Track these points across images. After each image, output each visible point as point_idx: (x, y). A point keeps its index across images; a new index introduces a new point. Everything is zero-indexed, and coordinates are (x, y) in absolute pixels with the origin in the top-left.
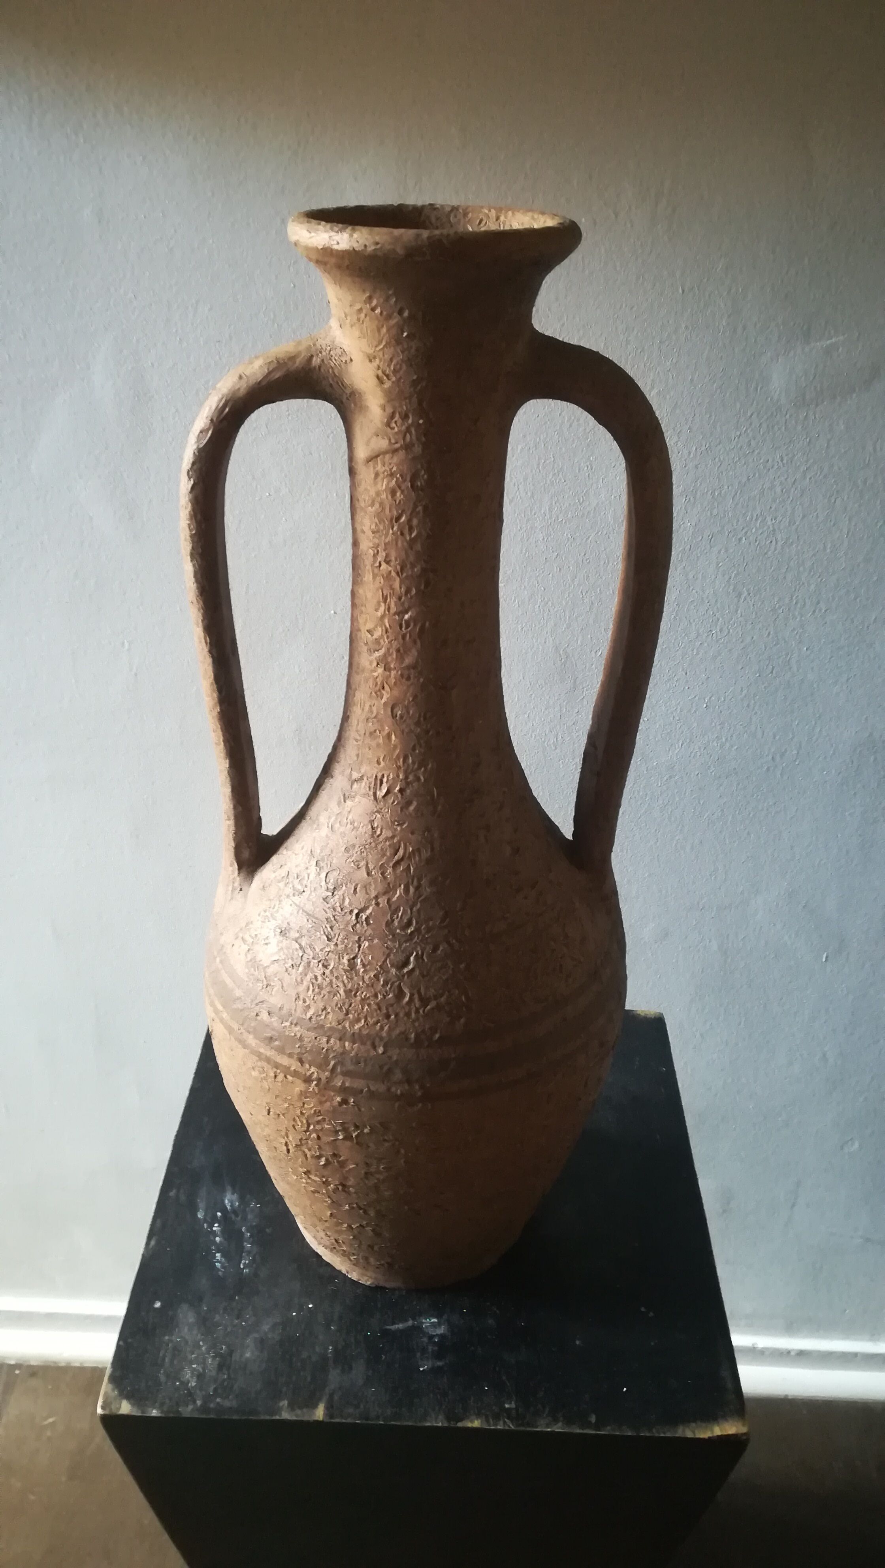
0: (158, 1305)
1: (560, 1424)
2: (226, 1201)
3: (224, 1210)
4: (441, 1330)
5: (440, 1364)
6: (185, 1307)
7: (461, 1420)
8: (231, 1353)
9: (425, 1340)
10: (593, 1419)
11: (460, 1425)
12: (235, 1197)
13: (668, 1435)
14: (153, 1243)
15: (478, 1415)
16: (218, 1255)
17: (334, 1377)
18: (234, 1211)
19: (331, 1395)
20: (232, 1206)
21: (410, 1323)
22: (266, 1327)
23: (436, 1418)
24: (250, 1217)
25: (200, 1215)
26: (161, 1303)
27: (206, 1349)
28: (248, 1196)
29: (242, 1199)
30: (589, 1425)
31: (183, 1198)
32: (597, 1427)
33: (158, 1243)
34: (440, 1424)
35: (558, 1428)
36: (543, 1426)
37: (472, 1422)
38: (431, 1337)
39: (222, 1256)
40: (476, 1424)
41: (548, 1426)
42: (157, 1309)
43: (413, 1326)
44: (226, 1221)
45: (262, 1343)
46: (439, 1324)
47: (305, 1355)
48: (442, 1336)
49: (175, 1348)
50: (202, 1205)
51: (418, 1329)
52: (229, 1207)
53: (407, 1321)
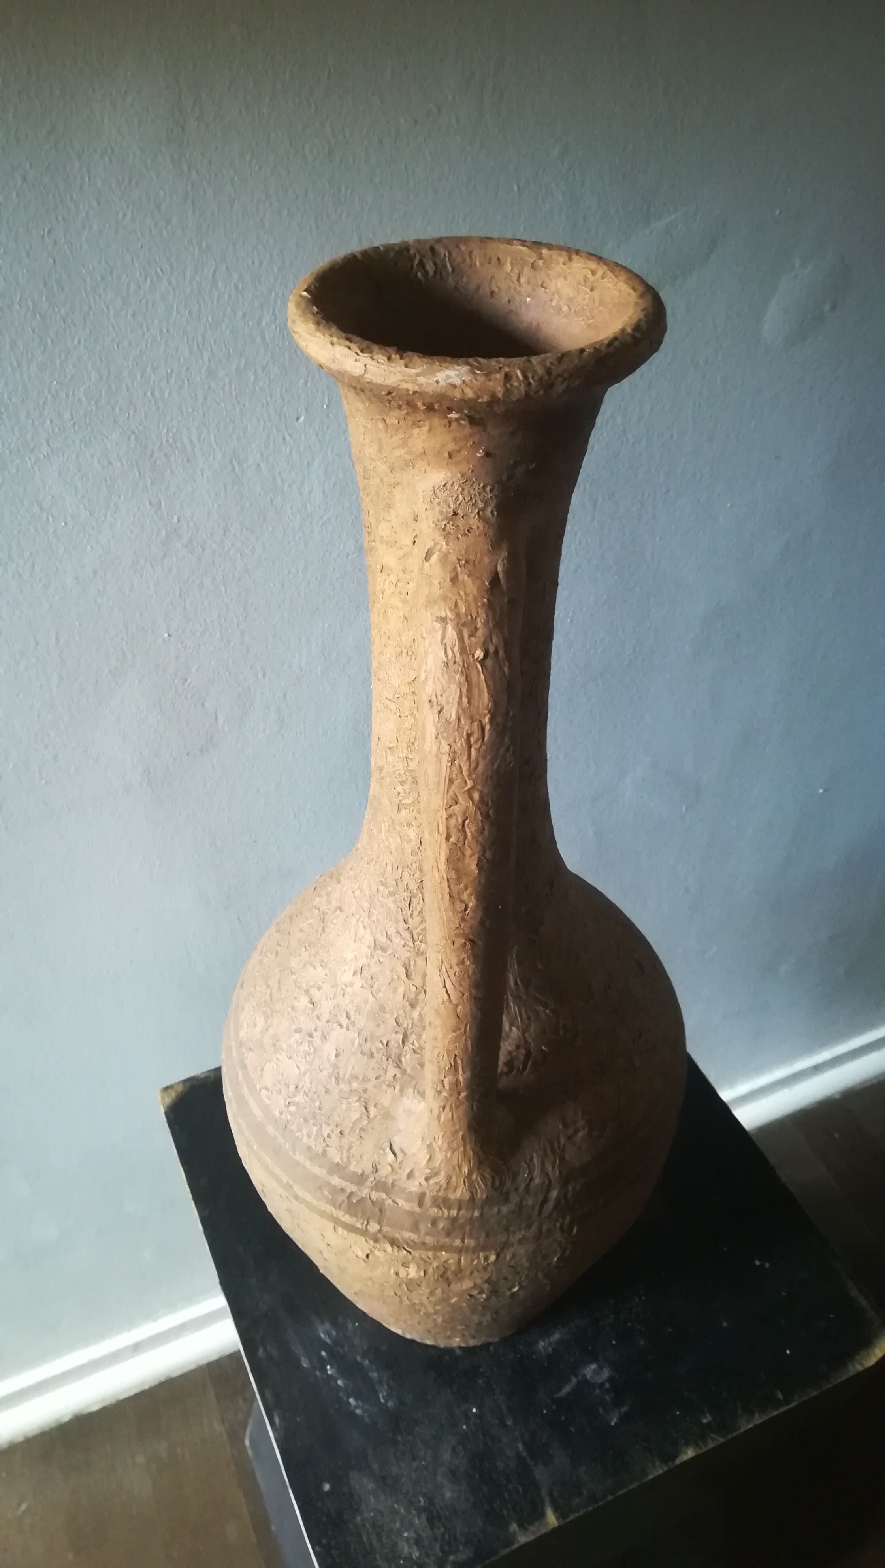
0: (327, 1487)
1: (757, 1415)
2: (322, 1335)
3: (324, 1346)
4: (606, 1374)
5: (625, 1409)
6: (354, 1475)
7: (675, 1457)
8: (431, 1501)
9: (598, 1391)
10: (780, 1396)
11: (678, 1462)
12: (327, 1325)
13: (845, 1377)
14: (277, 1420)
15: (687, 1444)
16: (352, 1400)
17: (540, 1474)
18: (337, 1342)
19: (550, 1494)
20: (329, 1336)
21: (574, 1380)
22: (447, 1456)
23: (654, 1467)
24: (356, 1341)
25: (305, 1364)
26: (330, 1484)
27: (405, 1510)
28: (340, 1319)
29: (334, 1323)
30: (778, 1404)
31: (275, 1353)
32: (787, 1401)
33: (283, 1418)
34: (661, 1471)
35: (758, 1420)
36: (746, 1425)
37: (686, 1453)
38: (602, 1385)
39: (356, 1399)
40: (690, 1453)
41: (748, 1422)
42: (327, 1492)
43: (579, 1382)
44: (335, 1358)
45: (453, 1474)
46: (601, 1368)
47: (500, 1465)
48: (610, 1380)
49: (374, 1526)
50: (298, 1350)
51: (584, 1383)
52: (328, 1341)
53: (570, 1380)
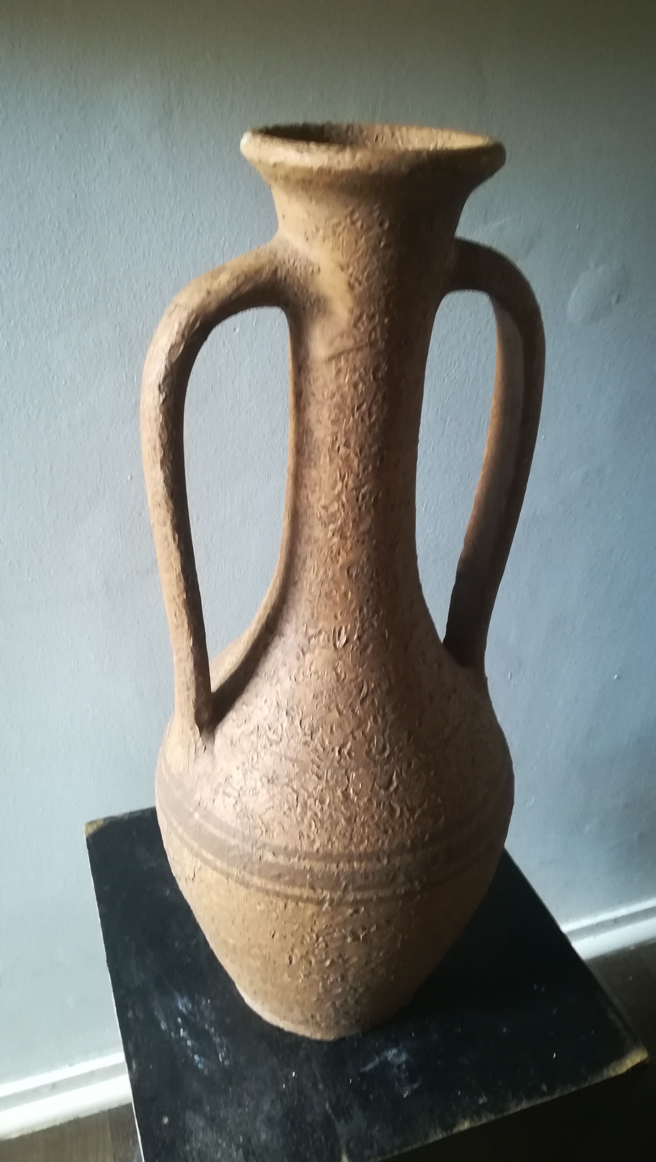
0: (166, 1120)
1: (525, 1101)
2: (180, 1007)
3: (181, 1014)
4: (404, 1057)
5: (416, 1086)
6: (189, 1115)
7: (454, 1126)
8: (248, 1140)
9: (395, 1070)
10: (545, 1088)
11: (456, 1130)
12: (186, 1000)
13: (599, 1079)
14: (134, 1066)
15: (465, 1118)
16: (196, 1057)
17: (341, 1128)
18: (191, 1013)
19: (348, 1145)
20: (186, 1008)
21: (377, 1060)
22: (266, 1107)
23: (436, 1132)
24: (207, 1013)
25: (163, 1026)
26: (168, 1118)
27: (226, 1144)
28: (197, 996)
29: (192, 999)
30: (543, 1095)
31: (141, 1016)
32: (550, 1092)
33: (139, 1065)
34: (440, 1136)
35: (525, 1105)
36: (514, 1108)
37: (463, 1124)
38: (399, 1066)
39: (200, 1056)
40: (466, 1125)
41: (517, 1106)
42: (166, 1126)
43: (380, 1062)
44: (188, 1024)
45: (270, 1121)
46: (400, 1053)
47: (309, 1119)
48: (406, 1062)
49: (199, 1154)
50: (160, 1016)
51: (385, 1064)
52: (184, 1010)
53: (374, 1059)
